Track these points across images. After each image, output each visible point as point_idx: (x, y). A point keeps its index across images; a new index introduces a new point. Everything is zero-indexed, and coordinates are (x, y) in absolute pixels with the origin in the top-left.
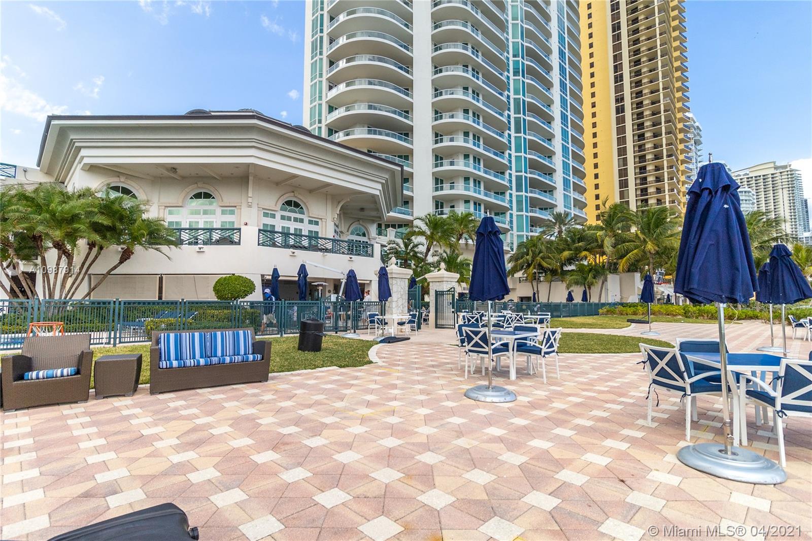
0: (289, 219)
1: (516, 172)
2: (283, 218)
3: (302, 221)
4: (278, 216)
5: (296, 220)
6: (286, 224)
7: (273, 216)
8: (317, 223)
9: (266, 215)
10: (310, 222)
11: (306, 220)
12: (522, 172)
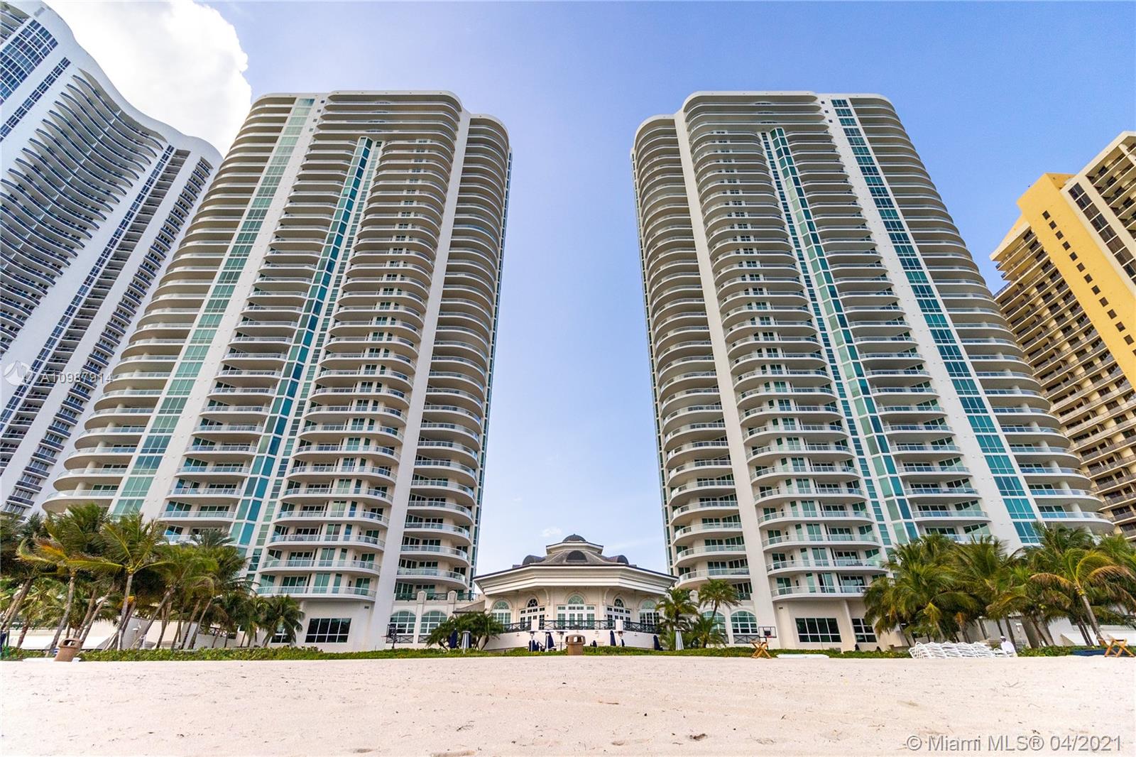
0: (574, 608)
1: (886, 496)
2: (570, 608)
3: (582, 608)
4: (567, 608)
5: (578, 608)
6: (572, 612)
7: (564, 608)
8: (593, 608)
9: (559, 608)
10: (588, 608)
11: (585, 608)
12: (892, 495)
